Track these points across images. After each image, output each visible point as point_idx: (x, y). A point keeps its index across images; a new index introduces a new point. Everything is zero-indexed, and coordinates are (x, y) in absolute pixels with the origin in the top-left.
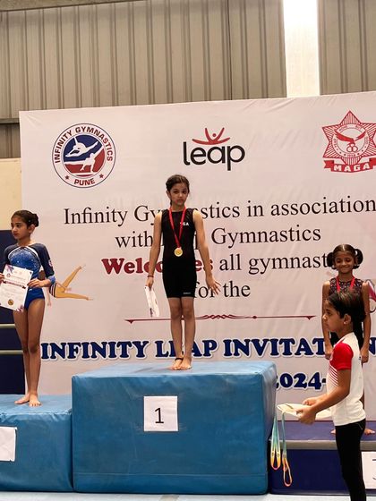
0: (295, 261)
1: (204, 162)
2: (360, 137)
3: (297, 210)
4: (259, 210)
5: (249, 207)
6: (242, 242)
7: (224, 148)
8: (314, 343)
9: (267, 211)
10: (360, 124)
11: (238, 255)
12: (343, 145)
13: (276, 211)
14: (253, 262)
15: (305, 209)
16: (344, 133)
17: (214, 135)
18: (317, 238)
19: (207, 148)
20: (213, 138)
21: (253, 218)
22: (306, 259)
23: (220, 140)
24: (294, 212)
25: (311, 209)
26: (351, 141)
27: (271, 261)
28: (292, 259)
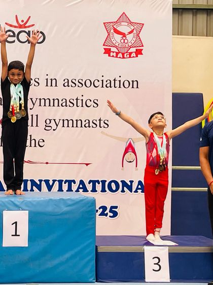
0: (79, 122)
1: (14, 42)
2: (130, 33)
3: (83, 84)
4: (54, 82)
5: (47, 79)
6: (40, 105)
7: (29, 32)
8: (89, 183)
9: (60, 83)
10: (131, 23)
11: (37, 115)
12: (118, 37)
13: (67, 84)
14: (48, 122)
15: (88, 83)
16: (119, 29)
17: (22, 21)
18: (95, 105)
19: (17, 31)
20: (22, 23)
21: (49, 87)
22: (87, 121)
23: (27, 25)
24: (80, 85)
25: (92, 84)
26: (124, 35)
27: (61, 121)
28: (77, 120)
